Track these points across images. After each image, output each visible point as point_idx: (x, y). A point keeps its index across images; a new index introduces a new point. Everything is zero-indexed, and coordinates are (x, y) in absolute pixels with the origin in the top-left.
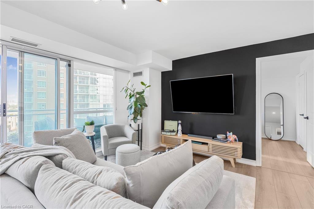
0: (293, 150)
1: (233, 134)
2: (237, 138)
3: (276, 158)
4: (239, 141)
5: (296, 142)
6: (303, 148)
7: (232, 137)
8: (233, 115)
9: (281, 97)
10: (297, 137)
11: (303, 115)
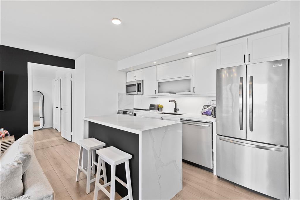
0: (52, 133)
1: (4, 130)
2: (9, 132)
3: (42, 141)
4: (10, 135)
5: (53, 127)
6: (58, 130)
7: (3, 133)
8: (3, 111)
9: (41, 94)
10: (54, 124)
11: (58, 107)
